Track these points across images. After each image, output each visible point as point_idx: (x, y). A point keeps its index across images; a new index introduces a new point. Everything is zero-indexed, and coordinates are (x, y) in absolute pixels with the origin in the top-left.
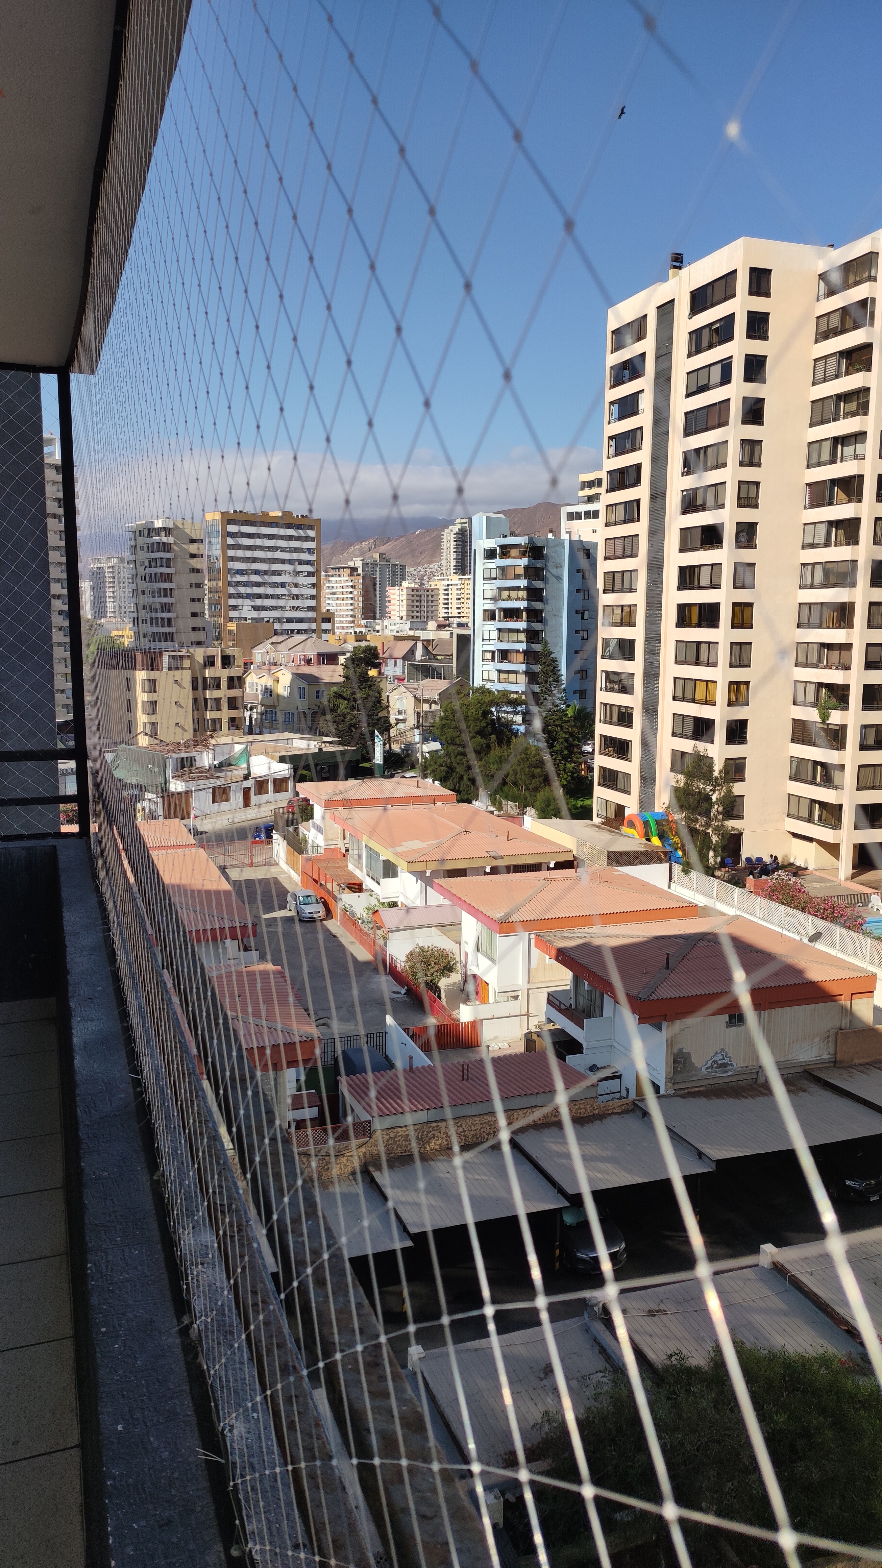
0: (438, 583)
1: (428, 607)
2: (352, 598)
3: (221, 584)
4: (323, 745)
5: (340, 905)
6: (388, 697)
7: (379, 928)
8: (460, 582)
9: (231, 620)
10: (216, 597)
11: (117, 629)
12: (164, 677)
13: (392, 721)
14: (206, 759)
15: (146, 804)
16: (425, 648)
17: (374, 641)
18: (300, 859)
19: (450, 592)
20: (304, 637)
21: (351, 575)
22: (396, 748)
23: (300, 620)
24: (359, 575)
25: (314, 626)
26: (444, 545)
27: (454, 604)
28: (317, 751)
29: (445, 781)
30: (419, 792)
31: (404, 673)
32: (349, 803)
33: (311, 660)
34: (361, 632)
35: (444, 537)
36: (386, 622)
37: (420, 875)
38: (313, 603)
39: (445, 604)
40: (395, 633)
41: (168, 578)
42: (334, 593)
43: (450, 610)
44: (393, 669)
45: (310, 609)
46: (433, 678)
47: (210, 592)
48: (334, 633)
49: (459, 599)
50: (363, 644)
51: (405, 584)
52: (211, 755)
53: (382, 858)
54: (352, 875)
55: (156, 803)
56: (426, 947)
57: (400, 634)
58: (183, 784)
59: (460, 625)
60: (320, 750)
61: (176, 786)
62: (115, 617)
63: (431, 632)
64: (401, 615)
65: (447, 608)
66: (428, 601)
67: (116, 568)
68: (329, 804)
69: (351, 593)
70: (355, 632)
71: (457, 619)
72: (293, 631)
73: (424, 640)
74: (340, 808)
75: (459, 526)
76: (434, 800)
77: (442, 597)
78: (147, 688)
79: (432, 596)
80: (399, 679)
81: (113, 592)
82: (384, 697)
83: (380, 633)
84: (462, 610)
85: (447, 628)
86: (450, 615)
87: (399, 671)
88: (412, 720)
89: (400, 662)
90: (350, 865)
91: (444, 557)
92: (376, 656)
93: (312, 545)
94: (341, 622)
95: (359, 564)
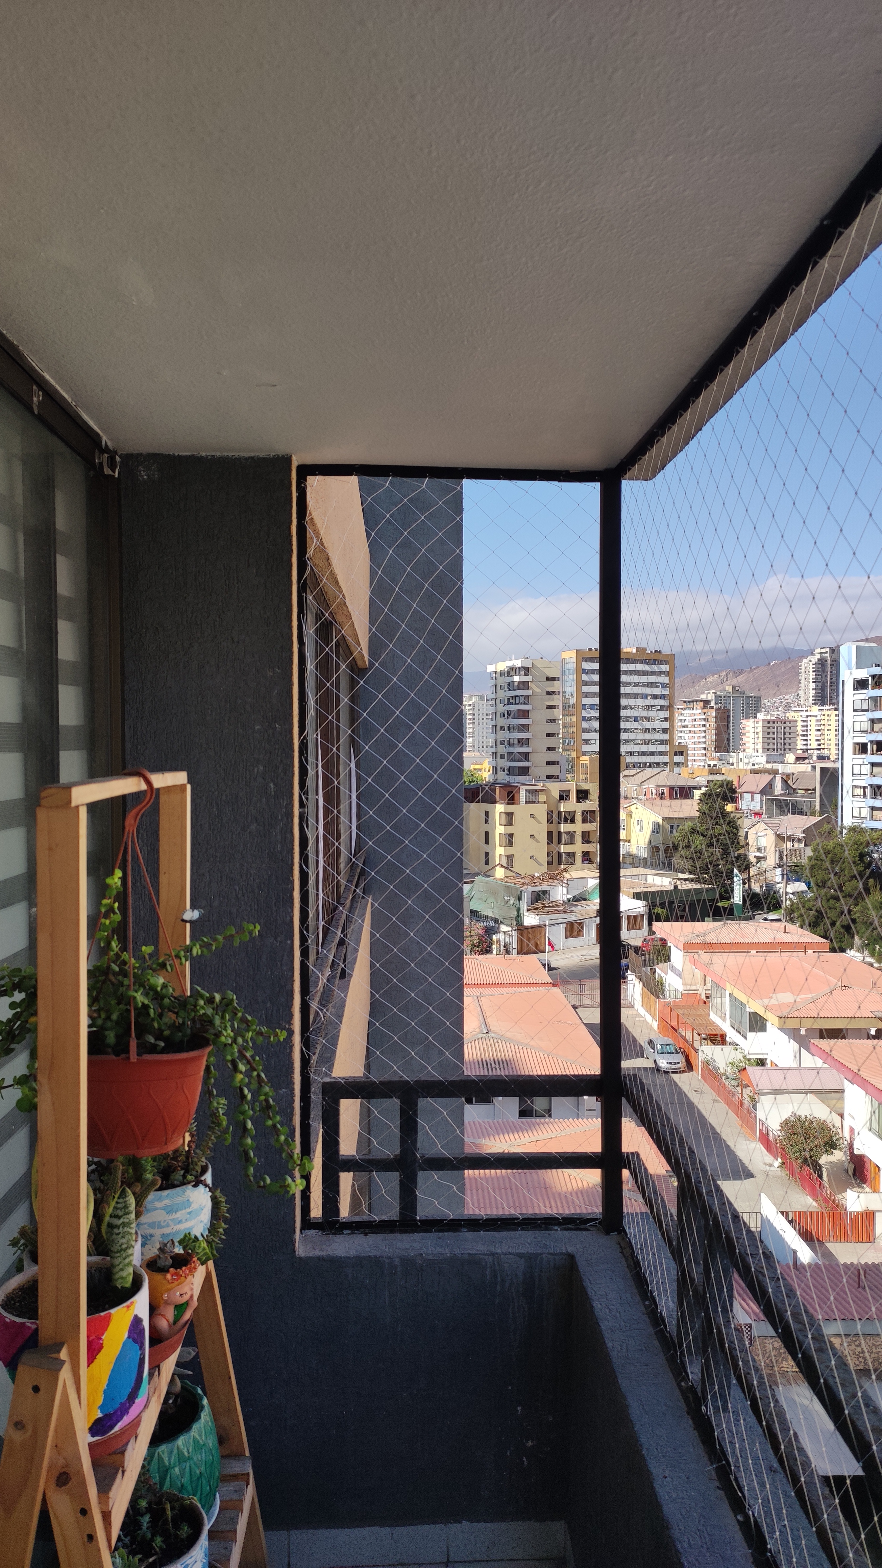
0: (793, 714)
1: (785, 739)
2: (705, 731)
3: (575, 719)
4: (679, 882)
5: (701, 1056)
6: (747, 832)
7: (747, 1086)
8: (820, 713)
9: (584, 754)
10: (570, 730)
11: (476, 763)
12: (520, 809)
13: (752, 859)
14: (559, 893)
15: (502, 936)
16: (785, 782)
17: (728, 775)
18: (657, 1004)
19: (809, 723)
20: (657, 770)
21: (704, 708)
22: (757, 888)
23: (652, 754)
24: (712, 708)
25: (666, 759)
26: (802, 676)
27: (813, 735)
28: (672, 888)
29: (814, 926)
30: (787, 938)
31: (761, 807)
32: (710, 947)
33: (663, 793)
34: (715, 765)
35: (803, 667)
36: (741, 755)
37: (793, 1034)
38: (666, 737)
39: (804, 736)
40: (750, 766)
41: (525, 714)
42: (686, 726)
43: (809, 742)
44: (750, 803)
45: (662, 742)
46: (793, 813)
47: (564, 727)
48: (686, 766)
49: (819, 730)
50: (719, 778)
51: (761, 716)
52: (565, 889)
53: (748, 1010)
54: (714, 1025)
55: (511, 936)
56: (803, 1116)
57: (756, 767)
58: (538, 917)
59: (821, 758)
60: (676, 887)
61: (530, 919)
62: (473, 751)
63: (789, 765)
64: (756, 747)
65: (806, 740)
66: (785, 733)
67: (476, 707)
68: (689, 947)
69: (704, 725)
70: (709, 766)
71: (816, 751)
72: (645, 764)
73: (783, 774)
74: (700, 952)
75: (819, 656)
76: (804, 947)
77: (799, 728)
78: (504, 822)
79: (790, 728)
80: (755, 814)
81: (473, 728)
82: (742, 833)
83: (735, 766)
84: (822, 742)
85: (807, 761)
86: (809, 747)
87: (756, 805)
88: (772, 860)
89: (757, 797)
90: (711, 1013)
91: (803, 687)
92: (734, 791)
93: (665, 679)
94: (694, 755)
95: (711, 697)
